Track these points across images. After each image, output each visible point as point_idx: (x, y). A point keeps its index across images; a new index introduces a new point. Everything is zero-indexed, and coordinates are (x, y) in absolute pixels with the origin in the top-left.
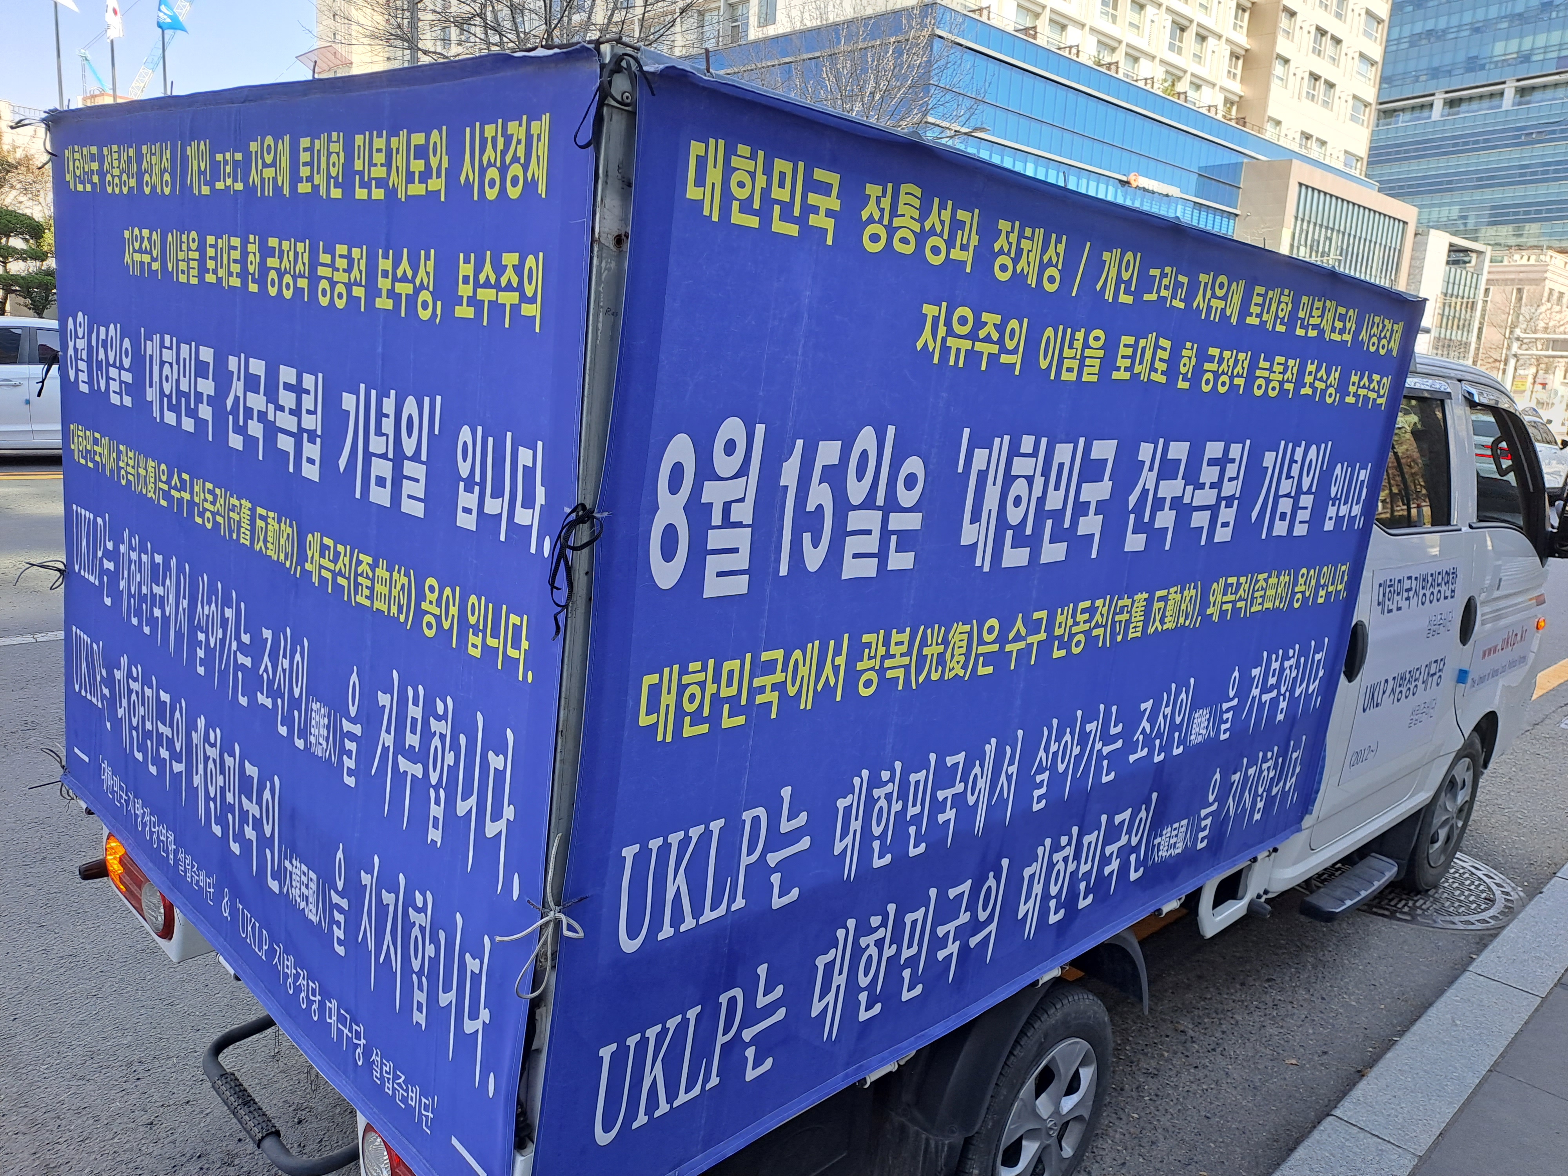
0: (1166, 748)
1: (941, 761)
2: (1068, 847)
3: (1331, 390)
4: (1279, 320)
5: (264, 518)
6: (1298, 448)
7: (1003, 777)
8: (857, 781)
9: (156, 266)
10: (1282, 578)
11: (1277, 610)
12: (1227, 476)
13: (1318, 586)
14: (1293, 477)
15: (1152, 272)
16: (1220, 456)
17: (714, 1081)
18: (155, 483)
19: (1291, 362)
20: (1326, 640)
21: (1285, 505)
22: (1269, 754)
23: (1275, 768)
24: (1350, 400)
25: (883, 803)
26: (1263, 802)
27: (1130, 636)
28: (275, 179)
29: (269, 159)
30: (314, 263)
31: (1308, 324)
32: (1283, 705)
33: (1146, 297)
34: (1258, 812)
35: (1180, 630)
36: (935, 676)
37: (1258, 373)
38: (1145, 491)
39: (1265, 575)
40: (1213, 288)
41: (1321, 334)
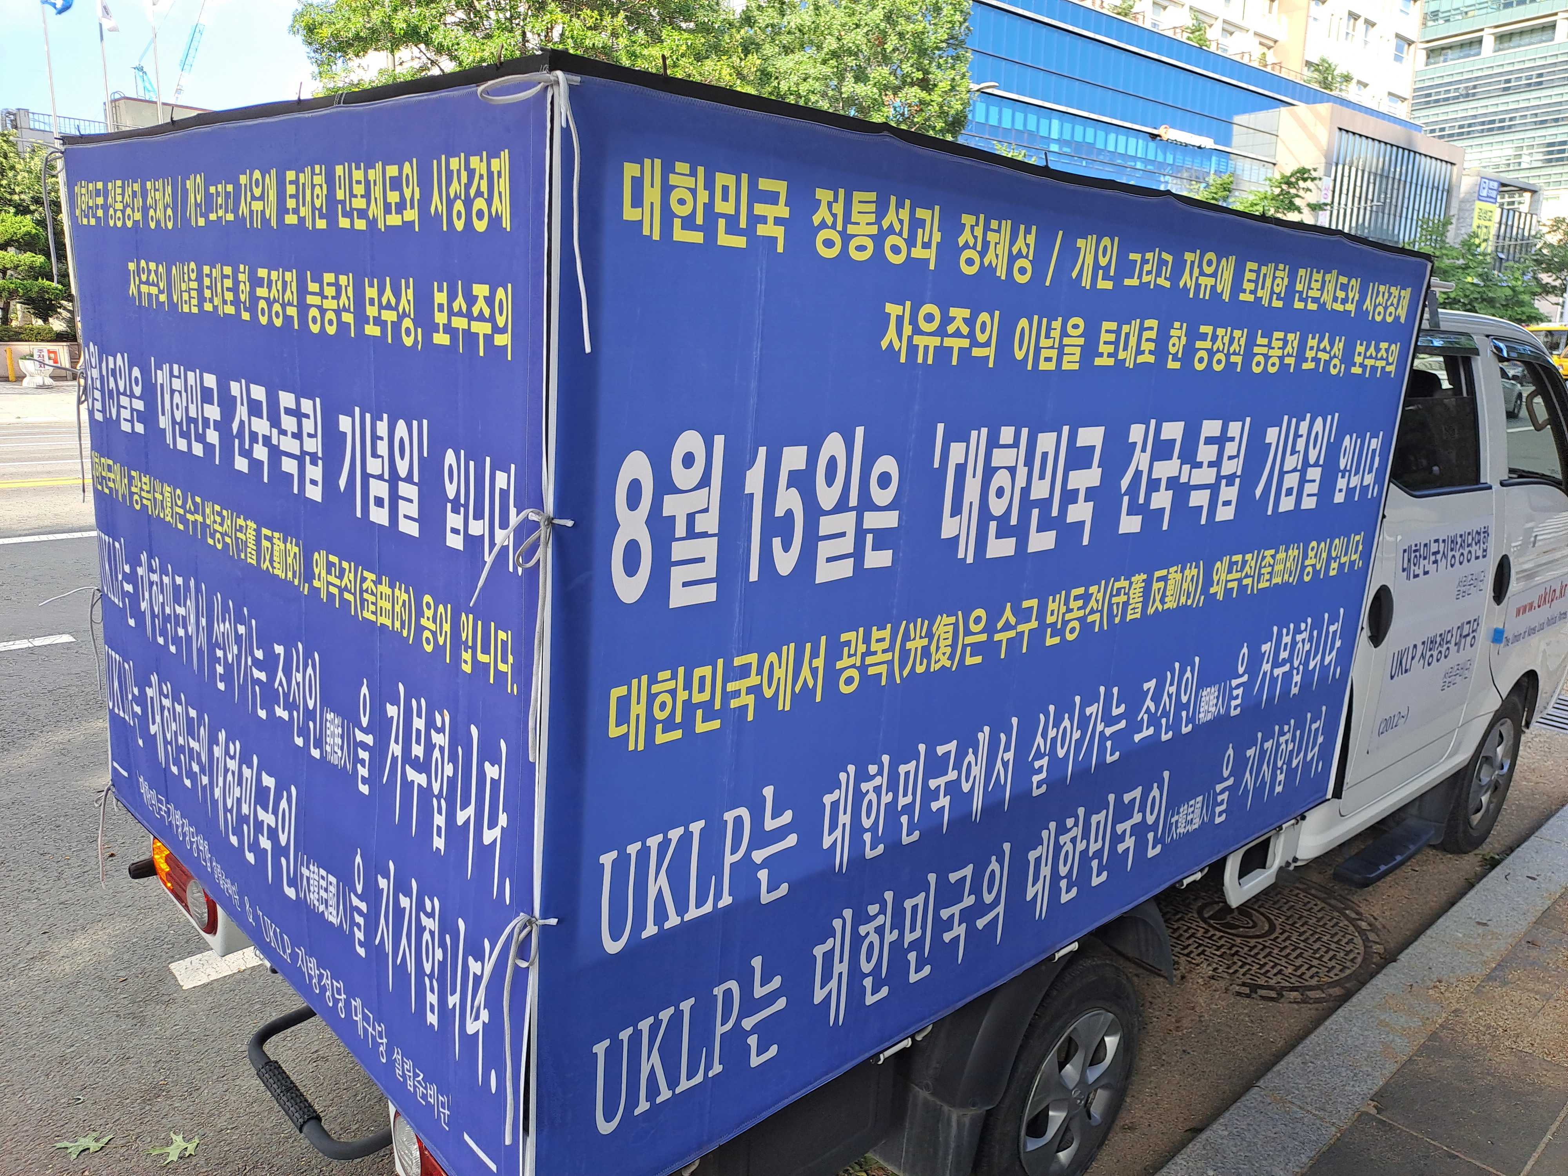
0: (1175, 727)
1: (931, 751)
2: (1075, 828)
3: (1336, 361)
4: (1275, 296)
5: (269, 539)
6: (1302, 423)
7: (999, 764)
8: (843, 775)
9: (163, 298)
10: (1290, 552)
11: (1286, 585)
12: (1227, 454)
13: (1329, 558)
14: (1299, 452)
15: (1133, 256)
16: (1217, 433)
17: (717, 1068)
18: (172, 508)
19: (1290, 337)
20: (1342, 610)
21: (1291, 481)
22: (1286, 728)
23: (1293, 740)
24: (1356, 370)
25: (872, 795)
26: (1283, 775)
27: (1129, 618)
28: (263, 212)
29: (257, 192)
30: (303, 291)
31: (1307, 297)
32: (1297, 678)
33: (1127, 282)
34: (1279, 784)
35: (1182, 610)
36: (920, 669)
37: (1256, 350)
38: (1138, 474)
39: (1272, 552)
40: (1200, 266)
41: (1322, 306)
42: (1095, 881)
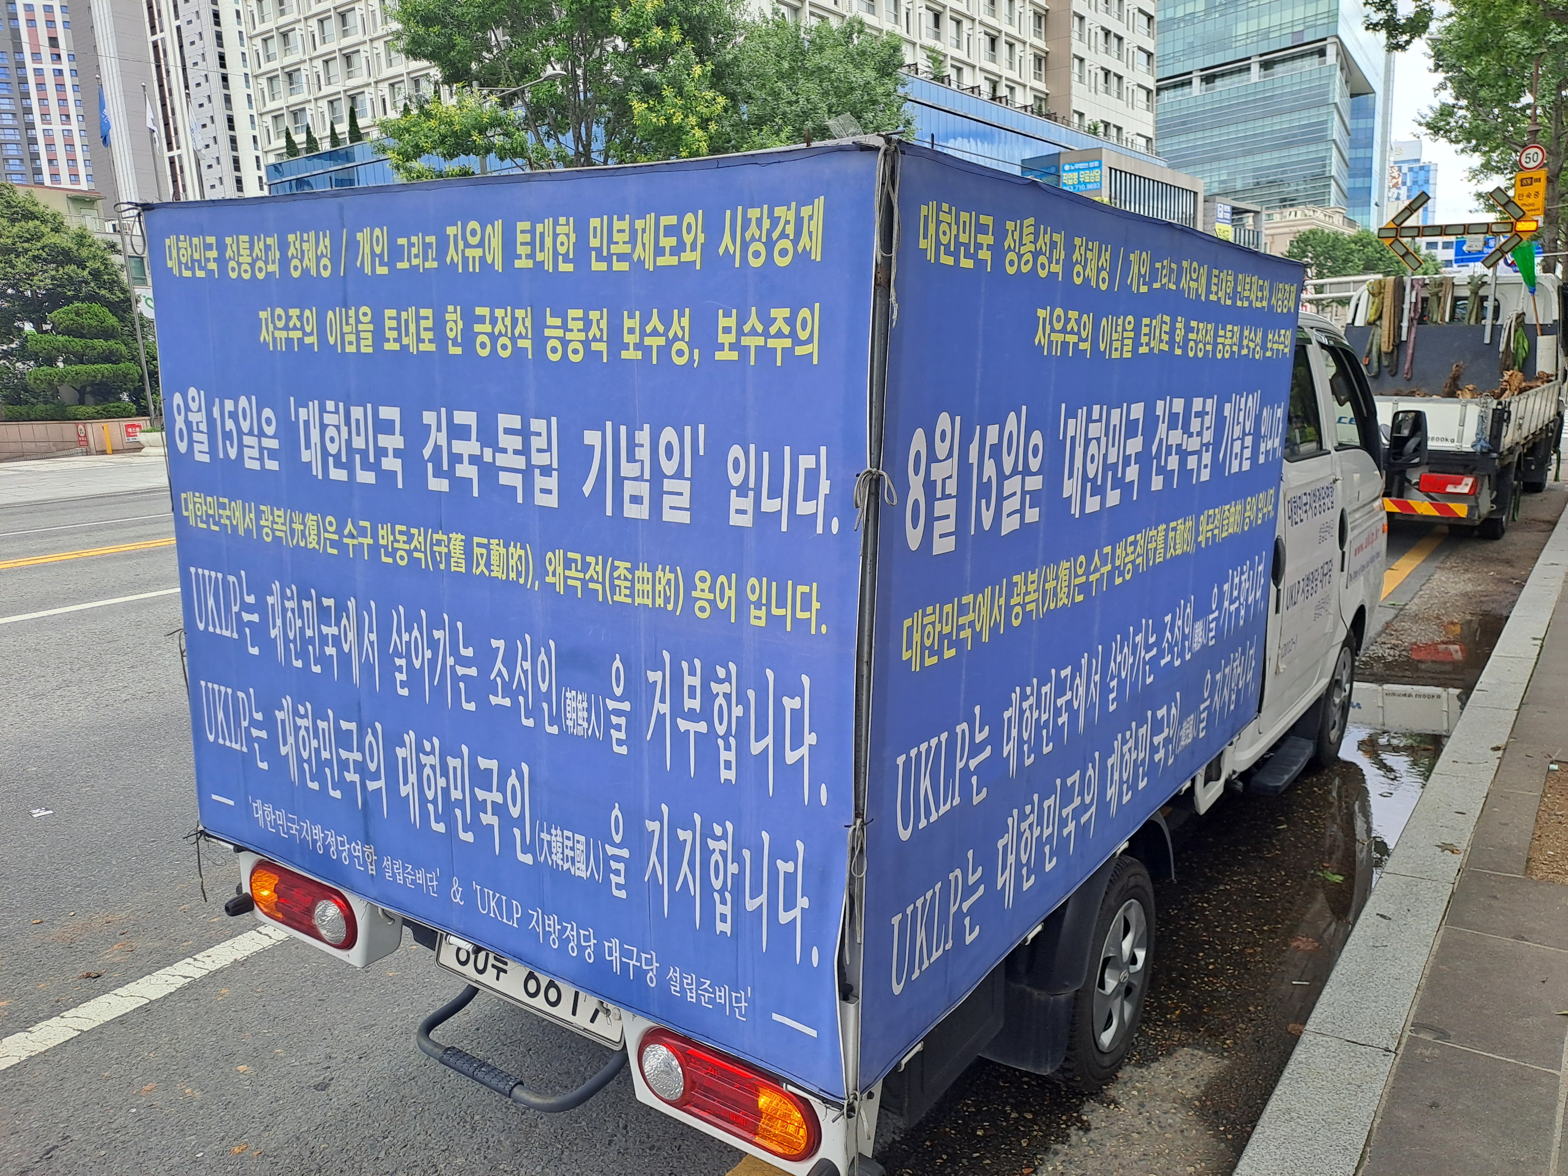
0: (1182, 654)
1: (1058, 676)
3: (1258, 348)
4: (1227, 296)
5: (483, 546)
6: (1242, 399)
7: (1092, 686)
8: (1013, 695)
11: (1236, 533)
12: (1207, 424)
13: (1258, 510)
14: (1241, 423)
15: (1158, 265)
16: (1200, 408)
17: (950, 943)
20: (1264, 554)
21: (1237, 446)
23: (1240, 666)
24: (1269, 354)
25: (1028, 712)
26: (1234, 695)
27: (1157, 561)
28: (482, 258)
29: (473, 241)
31: (1242, 295)
32: (1242, 612)
33: (1154, 286)
36: (1052, 607)
37: (1219, 340)
38: (1161, 441)
40: (1190, 272)
42: (1142, 785)
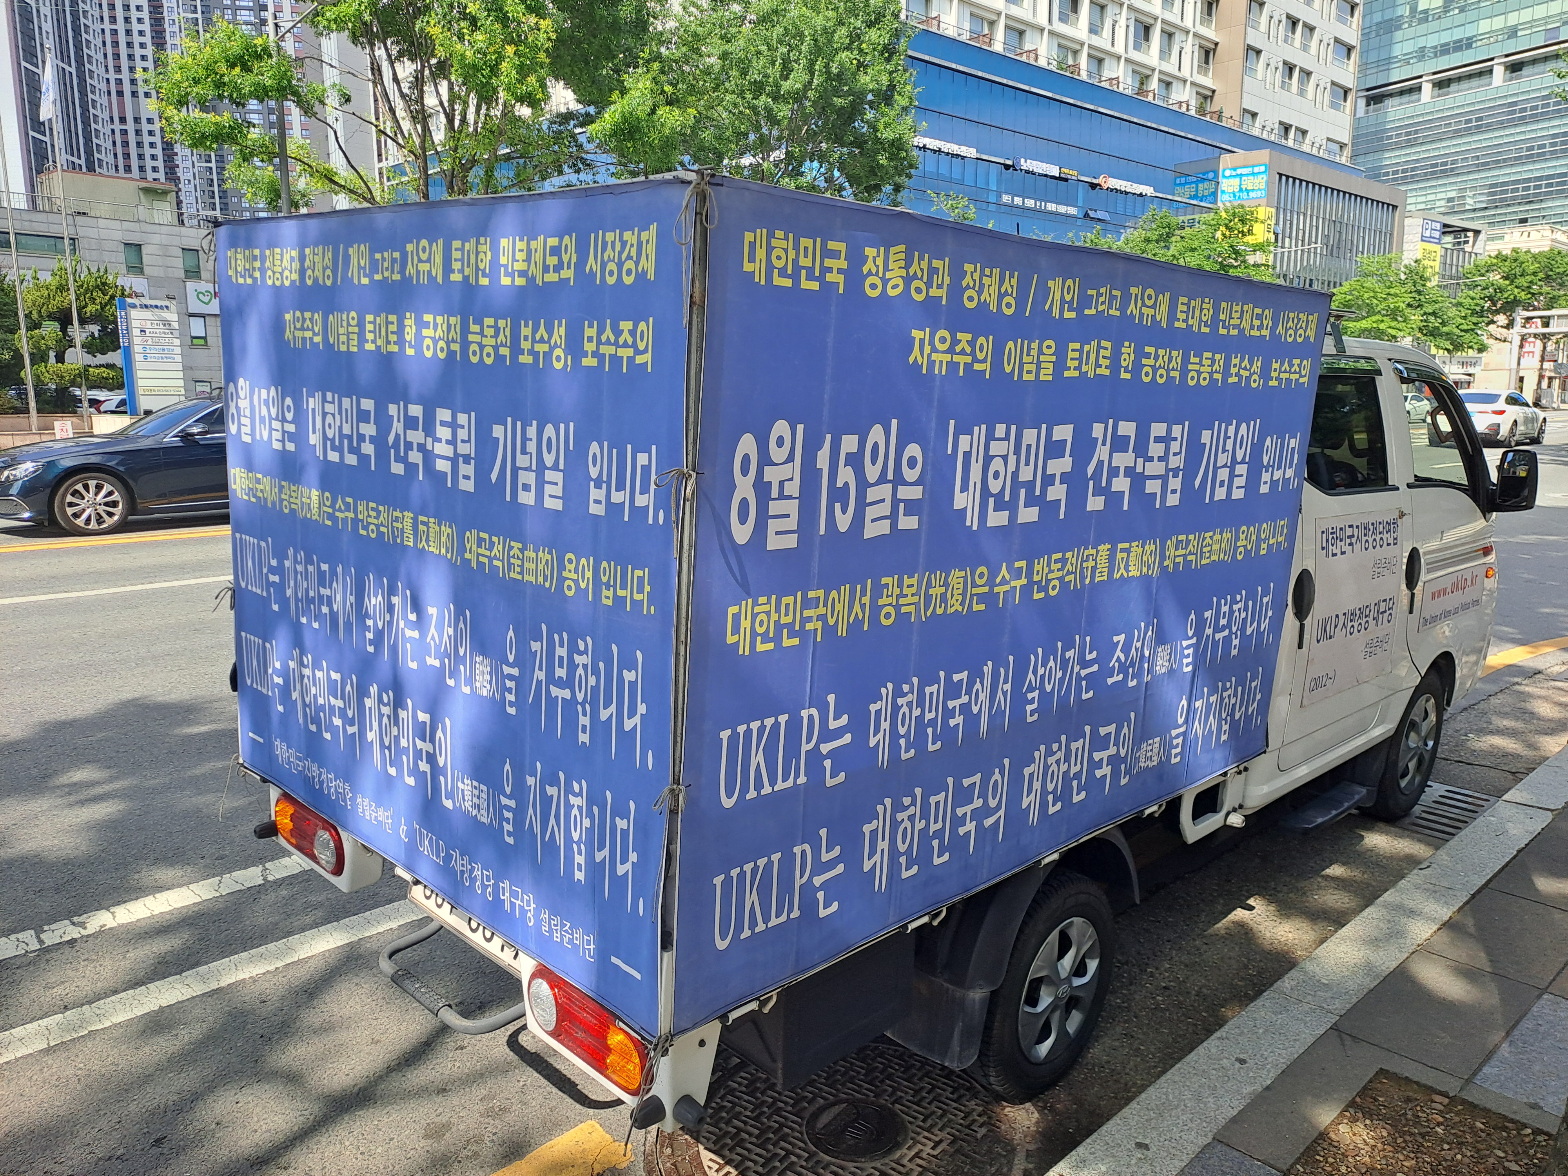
1: (949, 678)
2: (1059, 752)
3: (1255, 377)
6: (1230, 427)
8: (884, 691)
9: (317, 339)
10: (1224, 534)
11: (1223, 562)
12: (1174, 450)
13: (1259, 540)
14: (1228, 451)
16: (1164, 435)
17: (797, 912)
19: (1218, 357)
20: (1272, 585)
21: (1223, 474)
22: (1229, 684)
24: (1273, 383)
25: (905, 709)
26: (1229, 725)
27: (1097, 579)
28: (429, 272)
29: (424, 256)
30: (465, 331)
32: (1236, 643)
34: (1226, 733)
35: (1144, 577)
36: (940, 611)
37: (1190, 367)
38: (1100, 463)
39: (1211, 534)
40: (1142, 299)
41: (1242, 331)
42: (1076, 799)
